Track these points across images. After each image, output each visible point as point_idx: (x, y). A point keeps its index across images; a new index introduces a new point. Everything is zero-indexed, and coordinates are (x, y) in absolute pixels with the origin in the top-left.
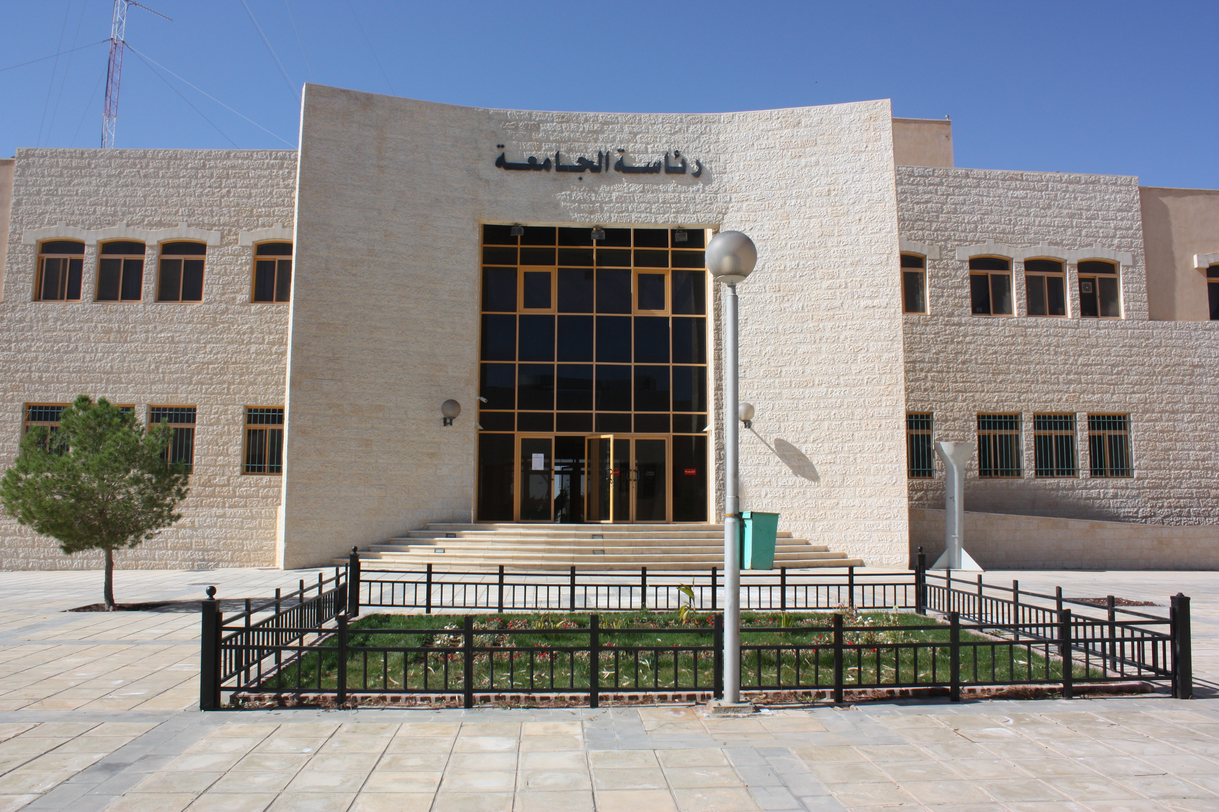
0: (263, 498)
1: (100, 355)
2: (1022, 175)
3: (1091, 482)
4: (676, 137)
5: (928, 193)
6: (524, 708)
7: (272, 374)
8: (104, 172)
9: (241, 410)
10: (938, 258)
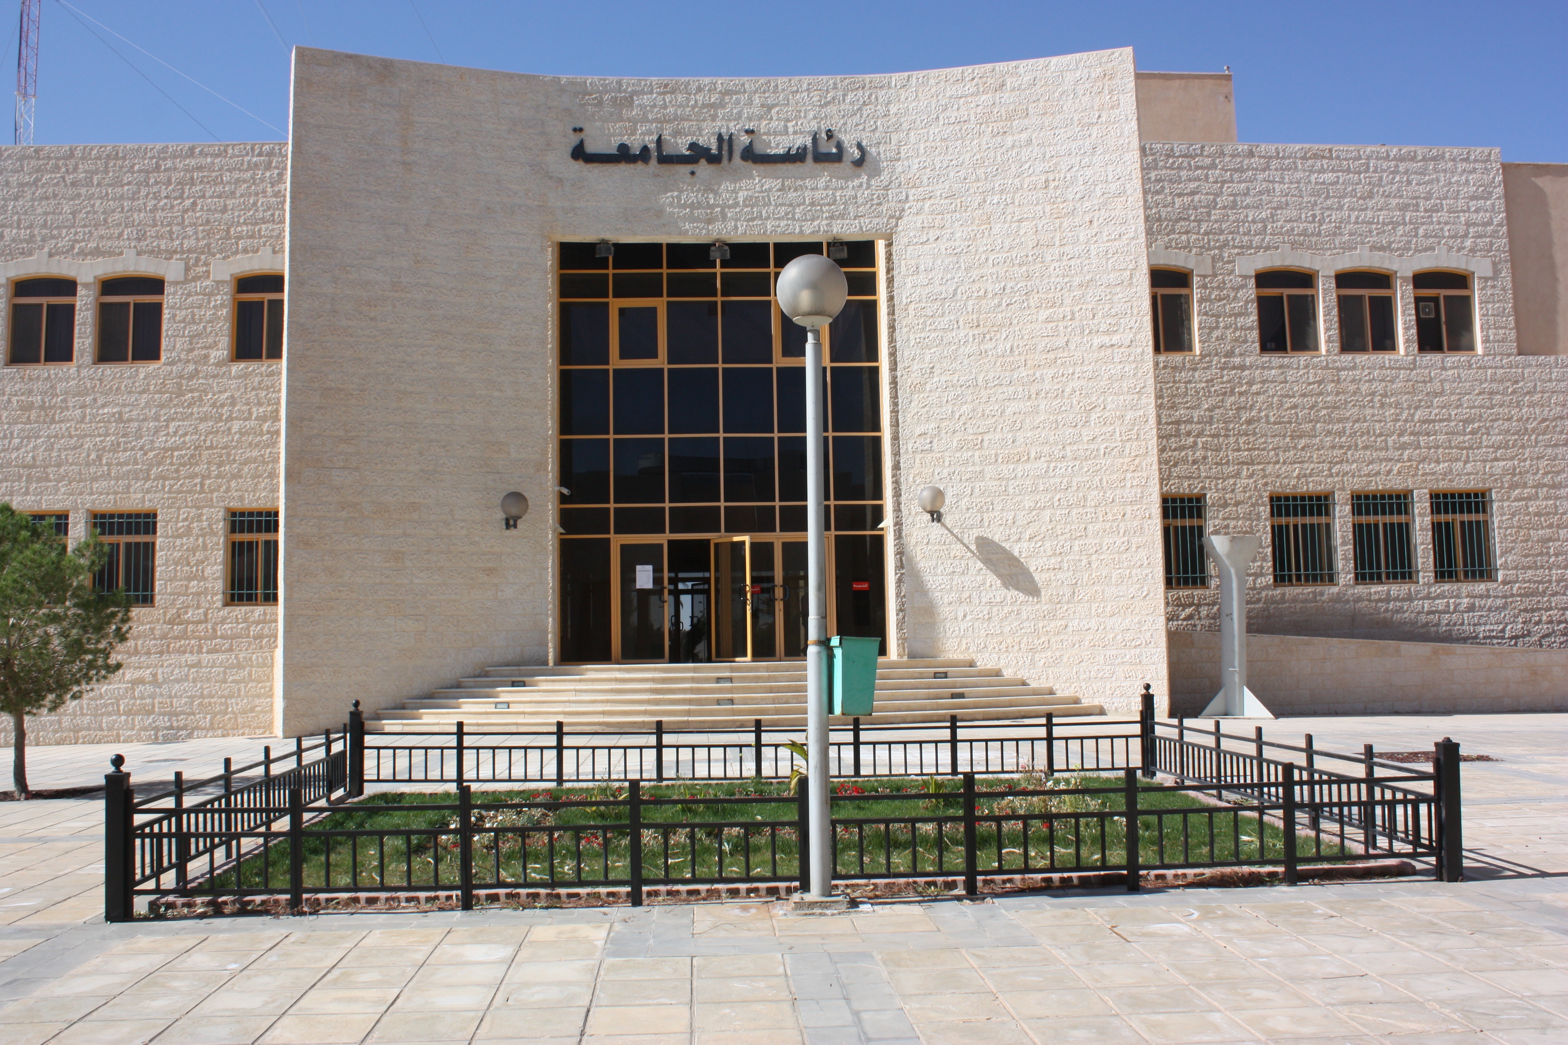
0: (255, 638)
1: (17, 441)
2: (1330, 151)
3: (1436, 589)
4: (828, 109)
5: (1195, 180)
6: (542, 908)
7: (264, 463)
8: (13, 179)
9: (221, 514)
10: (1210, 273)
